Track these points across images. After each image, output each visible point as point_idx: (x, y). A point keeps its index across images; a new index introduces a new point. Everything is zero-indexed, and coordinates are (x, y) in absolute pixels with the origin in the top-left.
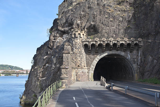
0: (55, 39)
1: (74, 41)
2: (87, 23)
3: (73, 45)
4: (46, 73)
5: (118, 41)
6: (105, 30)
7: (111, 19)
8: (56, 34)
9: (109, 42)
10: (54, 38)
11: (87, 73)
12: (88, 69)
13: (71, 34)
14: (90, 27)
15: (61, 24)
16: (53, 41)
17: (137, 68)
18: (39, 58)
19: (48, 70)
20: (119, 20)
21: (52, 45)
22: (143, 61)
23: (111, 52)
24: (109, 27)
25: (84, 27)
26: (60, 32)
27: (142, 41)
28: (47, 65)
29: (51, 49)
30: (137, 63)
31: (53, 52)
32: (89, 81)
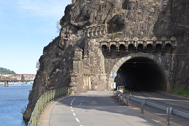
0: (67, 37)
1: (89, 42)
2: (108, 15)
3: (89, 47)
4: (57, 80)
5: (144, 41)
6: (129, 25)
7: (140, 11)
8: (68, 31)
9: (133, 42)
10: (65, 35)
11: (105, 81)
12: (107, 76)
13: (86, 33)
14: (111, 20)
15: (75, 17)
16: (64, 40)
17: (170, 75)
18: (47, 60)
19: (59, 77)
20: (150, 12)
21: (63, 44)
22: (176, 67)
23: (136, 55)
24: (135, 21)
25: (104, 21)
26: (73, 28)
27: (176, 41)
28: (57, 70)
29: (62, 49)
30: (170, 69)
31: (64, 53)
32: (108, 90)
